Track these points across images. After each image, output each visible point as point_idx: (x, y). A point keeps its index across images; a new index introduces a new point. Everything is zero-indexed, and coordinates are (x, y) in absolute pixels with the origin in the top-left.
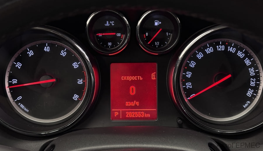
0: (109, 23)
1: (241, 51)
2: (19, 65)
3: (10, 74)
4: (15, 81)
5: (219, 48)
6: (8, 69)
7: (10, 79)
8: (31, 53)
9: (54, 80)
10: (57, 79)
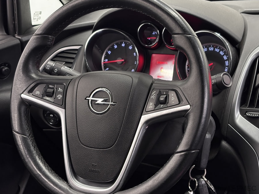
0: (155, 33)
1: (222, 51)
2: (109, 52)
3: (105, 56)
4: (106, 60)
5: (210, 49)
6: (104, 54)
7: (105, 59)
8: (116, 47)
9: (123, 60)
10: (125, 60)
